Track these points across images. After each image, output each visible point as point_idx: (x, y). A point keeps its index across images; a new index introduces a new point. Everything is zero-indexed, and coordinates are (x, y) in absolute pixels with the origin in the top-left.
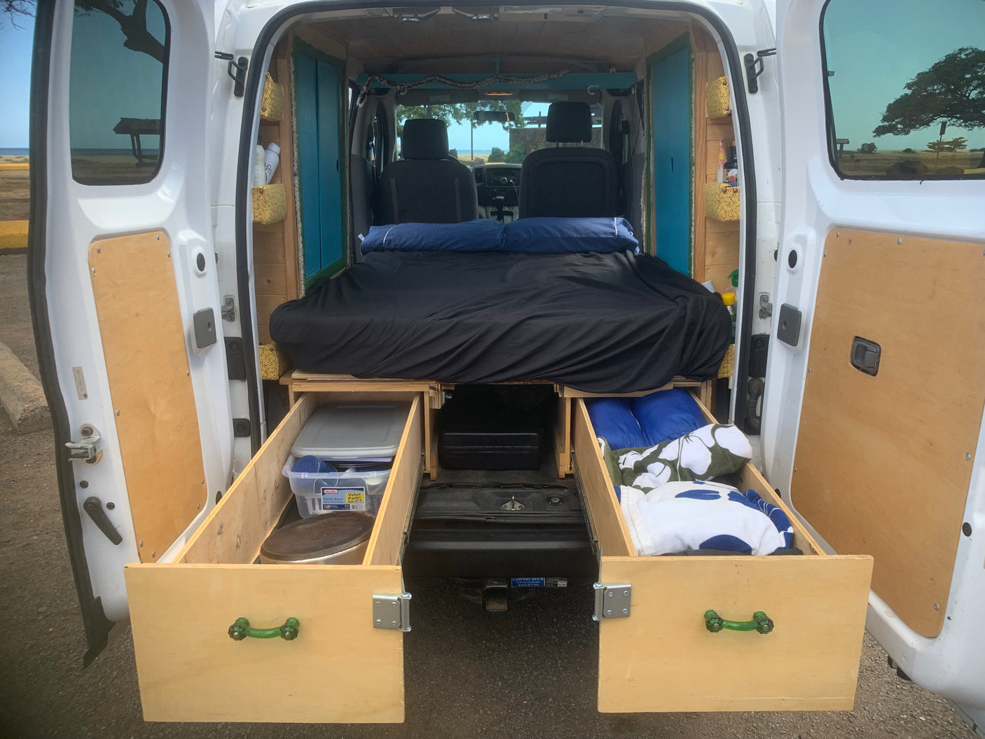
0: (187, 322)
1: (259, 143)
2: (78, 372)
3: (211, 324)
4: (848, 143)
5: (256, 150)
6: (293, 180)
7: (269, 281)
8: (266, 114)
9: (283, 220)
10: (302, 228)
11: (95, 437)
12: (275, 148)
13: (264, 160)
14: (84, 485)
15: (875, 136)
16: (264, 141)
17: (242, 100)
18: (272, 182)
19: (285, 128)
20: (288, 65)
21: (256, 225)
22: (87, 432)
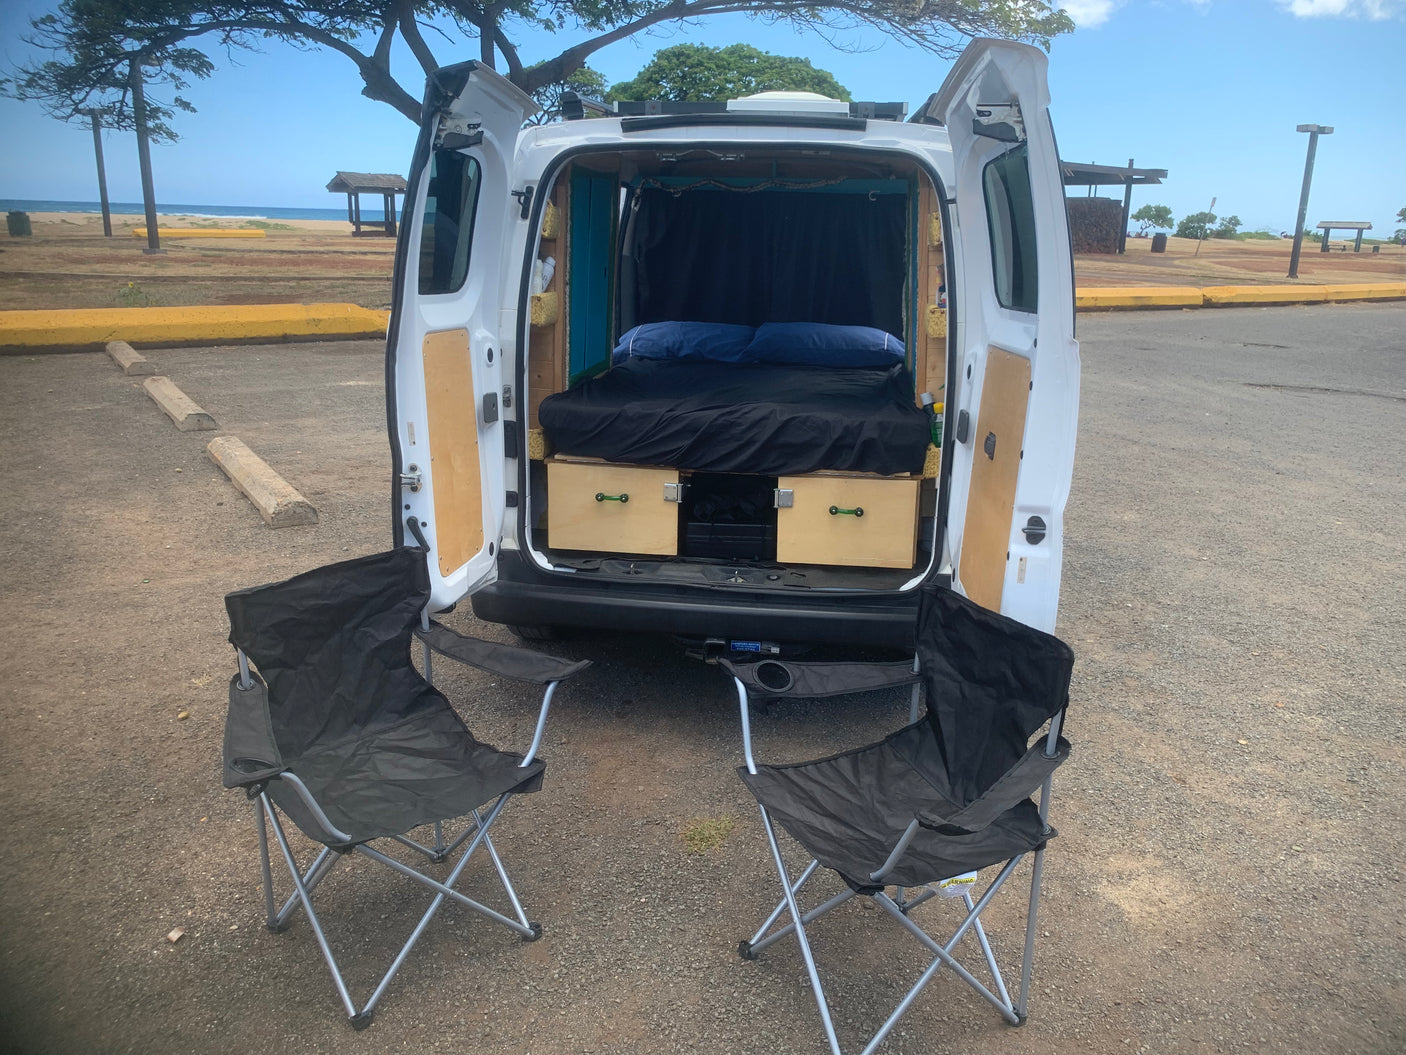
0: (478, 401)
1: (539, 258)
2: (411, 426)
3: (495, 405)
4: (1370, 228)
5: (536, 263)
6: (565, 288)
7: (539, 376)
8: (546, 234)
9: (554, 325)
10: (570, 331)
11: (418, 473)
12: (551, 261)
13: (543, 270)
14: (408, 507)
15: (1400, 221)
16: (542, 257)
17: (527, 222)
18: (546, 291)
19: (560, 243)
20: (565, 191)
21: (533, 326)
22: (413, 469)
